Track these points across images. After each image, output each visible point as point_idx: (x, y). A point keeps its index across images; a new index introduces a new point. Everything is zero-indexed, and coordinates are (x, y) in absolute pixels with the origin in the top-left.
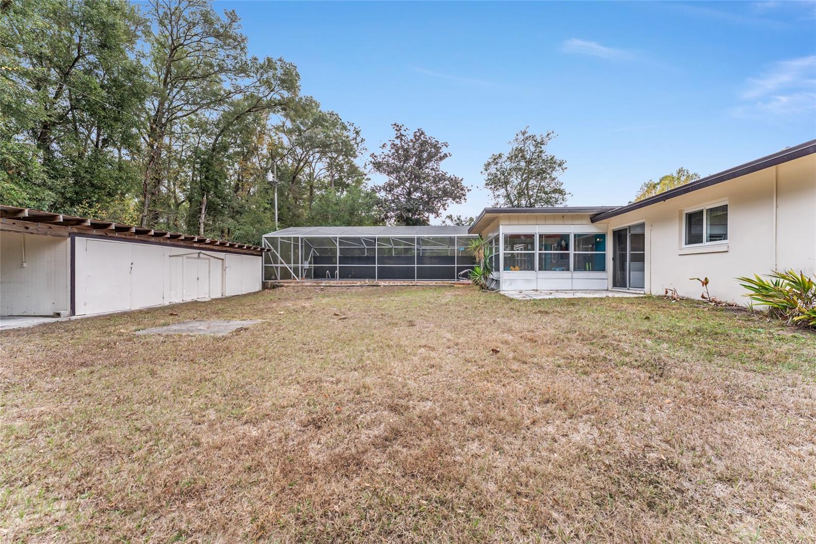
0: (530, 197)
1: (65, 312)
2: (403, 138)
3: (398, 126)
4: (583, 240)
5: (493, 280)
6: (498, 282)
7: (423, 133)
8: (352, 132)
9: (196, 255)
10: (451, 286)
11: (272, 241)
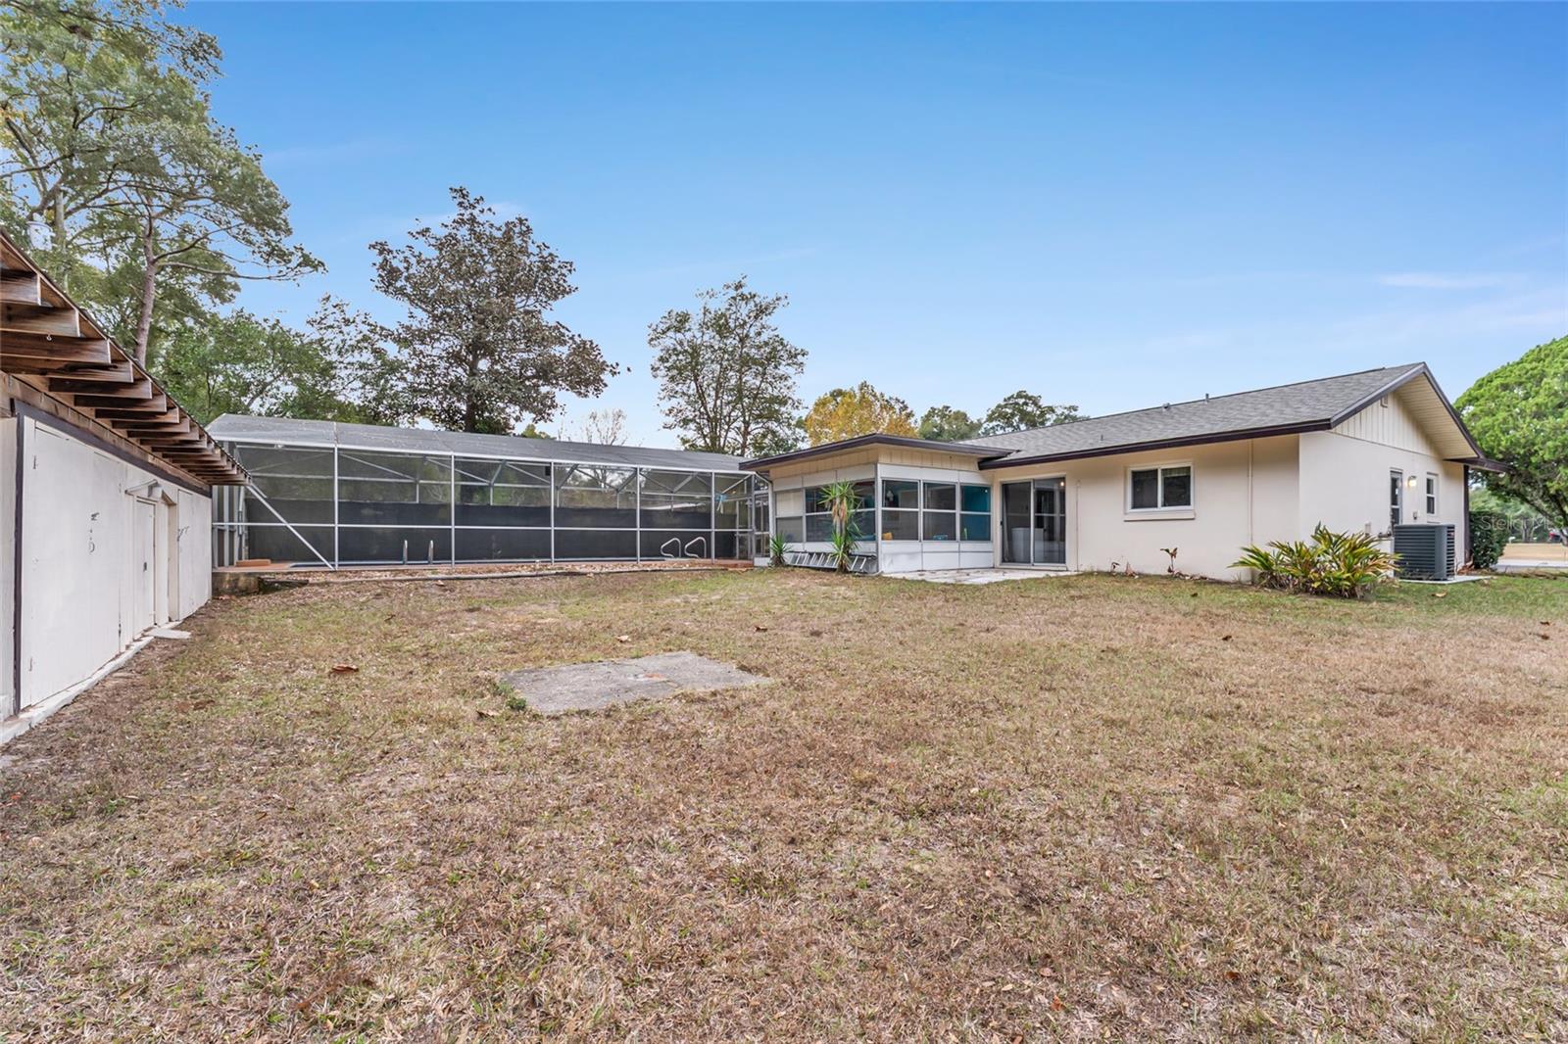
6: (873, 559)
9: (146, 492)
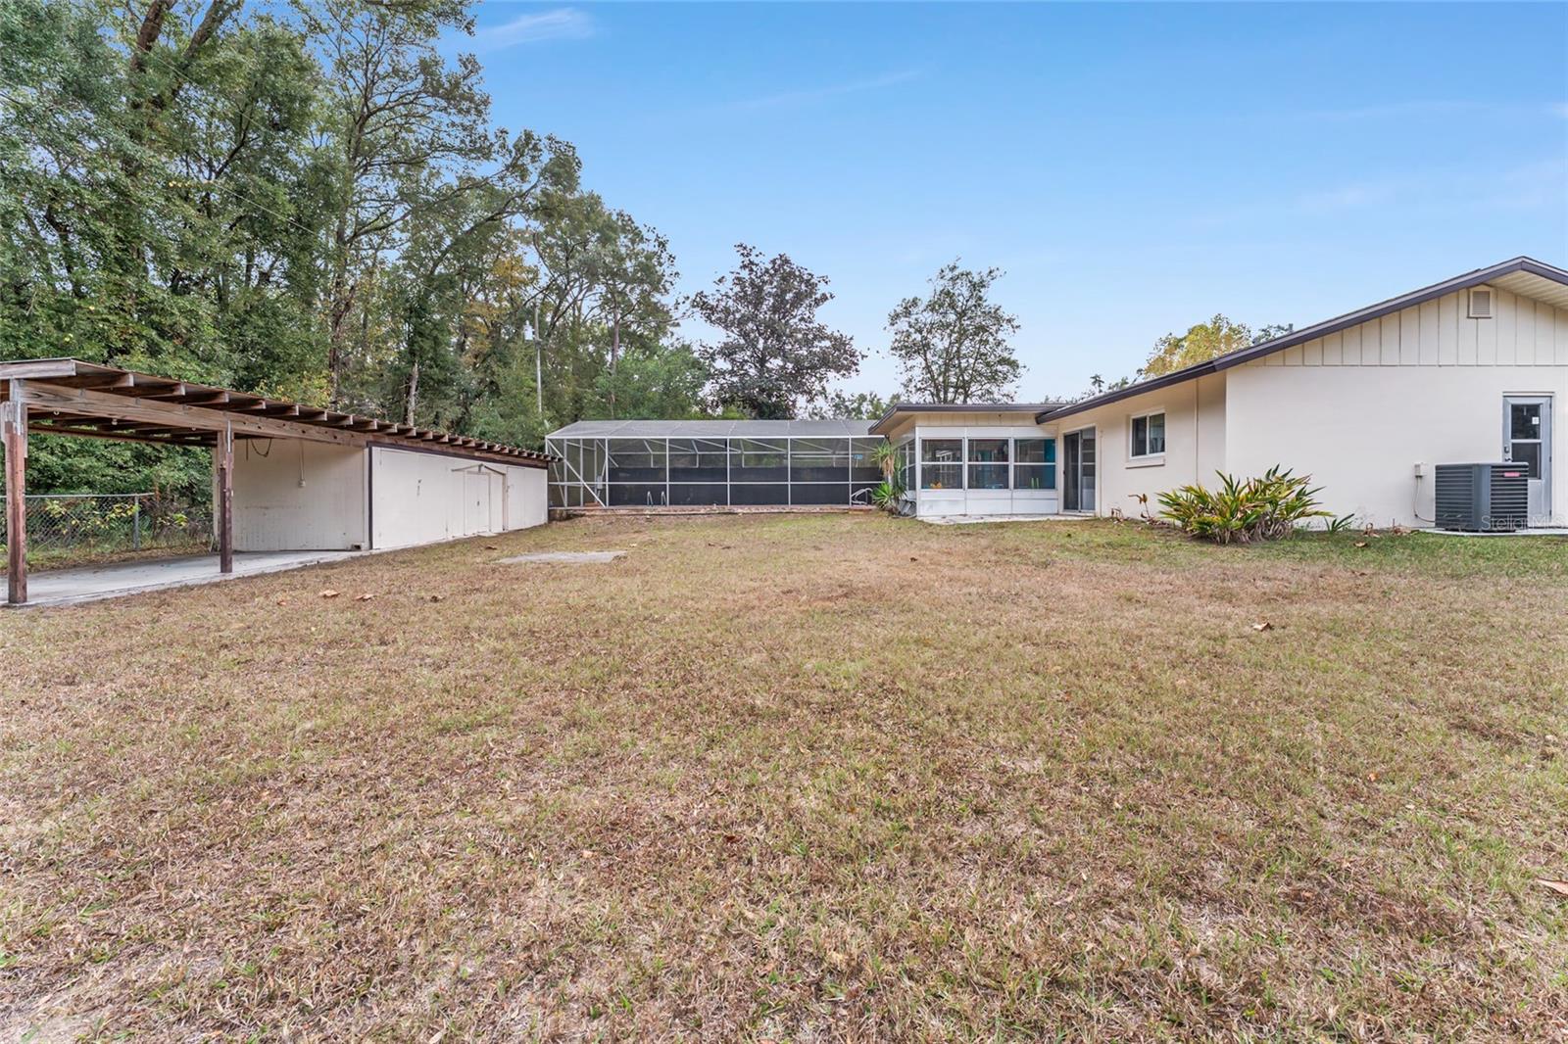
0: (963, 371)
1: (365, 545)
2: (754, 267)
3: (745, 248)
4: (1023, 446)
5: (906, 501)
6: (913, 504)
7: (787, 262)
8: (652, 243)
9: (477, 469)
10: (845, 513)
11: (558, 443)
